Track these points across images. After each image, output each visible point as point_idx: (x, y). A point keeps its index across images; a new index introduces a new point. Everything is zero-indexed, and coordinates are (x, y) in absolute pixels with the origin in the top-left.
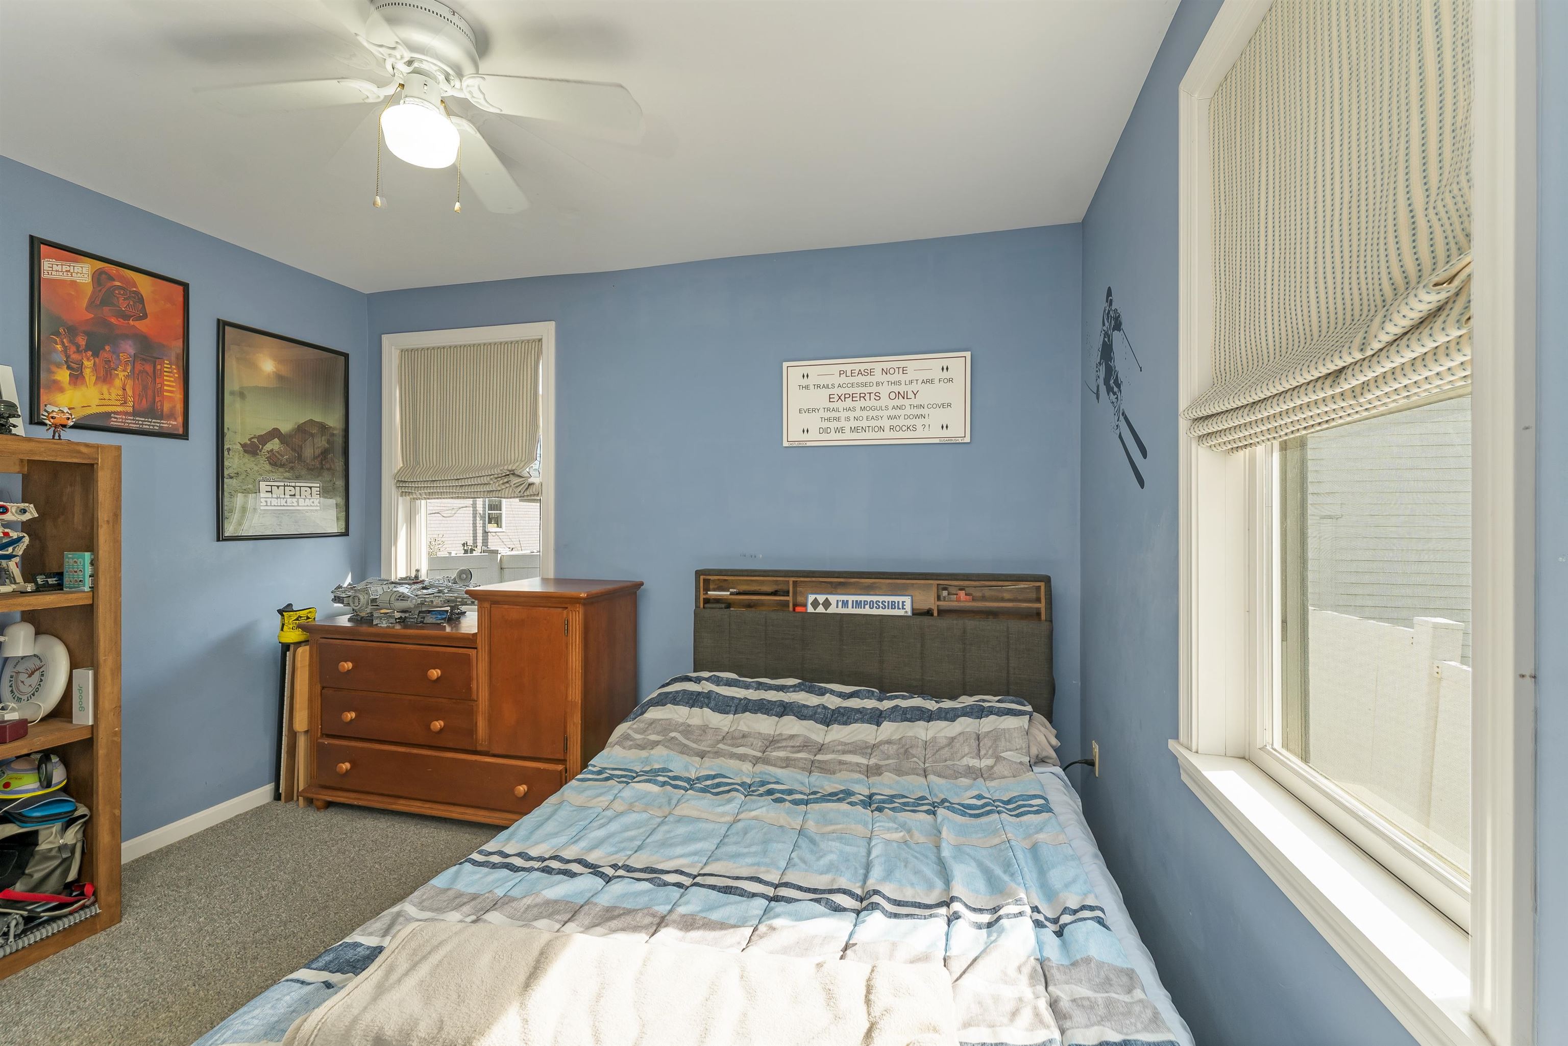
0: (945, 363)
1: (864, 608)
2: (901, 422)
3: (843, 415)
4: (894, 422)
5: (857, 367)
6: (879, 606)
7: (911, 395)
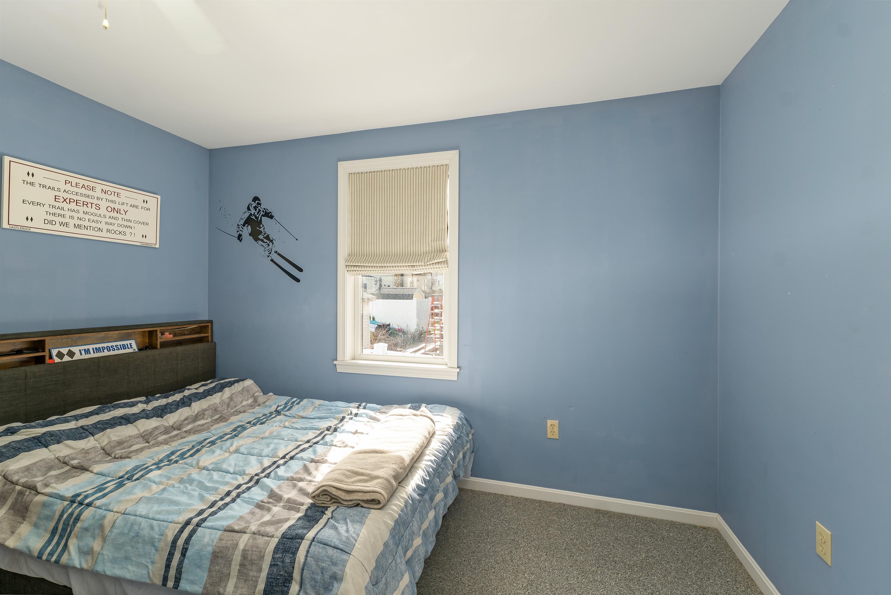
0: (146, 198)
1: (104, 352)
2: (115, 228)
3: (68, 214)
4: (110, 227)
5: (82, 182)
6: (114, 349)
7: (122, 212)
